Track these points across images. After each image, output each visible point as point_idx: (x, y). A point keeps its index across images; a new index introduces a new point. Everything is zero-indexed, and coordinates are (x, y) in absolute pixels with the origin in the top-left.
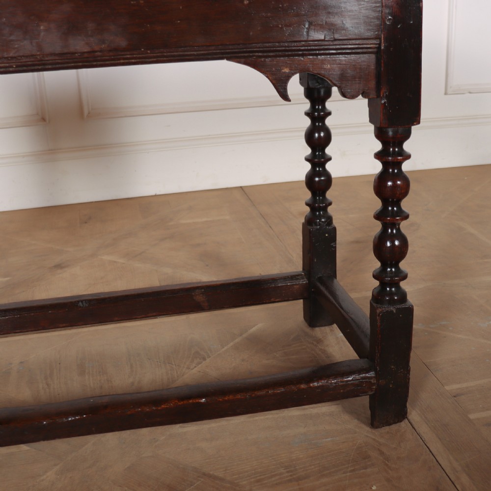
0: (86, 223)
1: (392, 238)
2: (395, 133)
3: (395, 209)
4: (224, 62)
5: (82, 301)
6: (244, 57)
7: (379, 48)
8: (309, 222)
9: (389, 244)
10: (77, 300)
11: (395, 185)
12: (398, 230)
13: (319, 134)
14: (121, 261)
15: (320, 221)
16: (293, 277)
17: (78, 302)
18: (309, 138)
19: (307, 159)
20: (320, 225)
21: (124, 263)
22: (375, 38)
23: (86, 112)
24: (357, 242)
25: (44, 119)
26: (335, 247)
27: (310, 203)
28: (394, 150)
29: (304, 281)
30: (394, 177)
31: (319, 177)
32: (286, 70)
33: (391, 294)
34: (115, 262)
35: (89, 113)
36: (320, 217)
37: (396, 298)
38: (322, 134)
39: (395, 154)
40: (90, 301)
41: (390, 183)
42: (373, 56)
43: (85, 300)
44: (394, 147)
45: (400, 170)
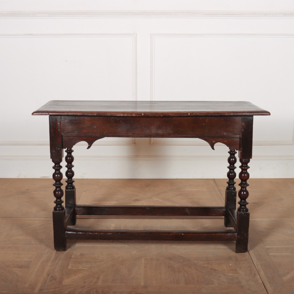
0: (147, 186)
2: (245, 161)
4: (197, 139)
5: (148, 207)
6: (202, 138)
7: (240, 137)
8: (228, 189)
9: (242, 193)
11: (244, 176)
12: (246, 189)
15: (231, 189)
16: (220, 208)
17: (146, 207)
19: (228, 168)
20: (231, 190)
22: (239, 135)
23: (152, 142)
25: (135, 143)
26: (236, 199)
27: (228, 182)
28: (245, 166)
29: (224, 210)
30: (245, 173)
31: (232, 174)
32: (214, 142)
33: (243, 208)
35: (153, 142)
36: (231, 187)
37: (244, 210)
38: (233, 159)
39: (245, 167)
41: (243, 175)
42: (239, 139)
43: (149, 207)
44: (245, 165)
45: (246, 171)
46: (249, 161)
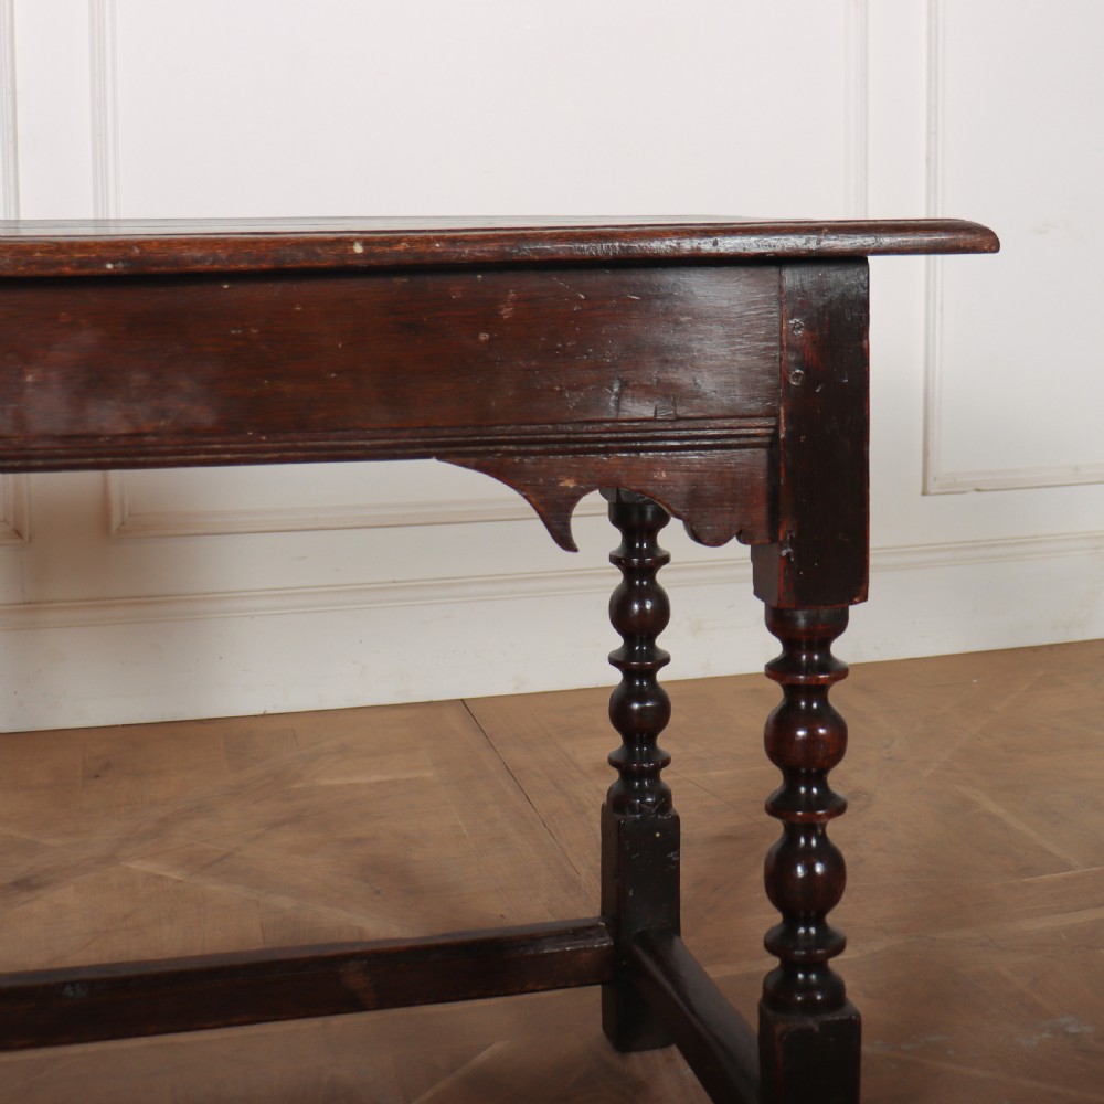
0: (97, 776)
1: (808, 857)
2: (811, 620)
3: (815, 790)
5: (73, 984)
6: (477, 454)
7: (775, 435)
8: (617, 803)
10: (62, 979)
11: (812, 737)
12: (823, 839)
13: (642, 605)
14: (174, 875)
15: (643, 801)
16: (580, 931)
17: (64, 984)
18: (620, 614)
20: (641, 811)
21: (180, 881)
22: (768, 416)
23: (116, 520)
24: (728, 838)
25: (18, 533)
26: (677, 863)
27: (620, 759)
28: (810, 658)
29: (605, 942)
30: (811, 719)
31: (641, 701)
32: (570, 484)
33: (807, 988)
34: (160, 877)
35: (123, 524)
36: (642, 793)
37: (819, 997)
38: (648, 606)
39: (811, 668)
40: (91, 983)
41: (801, 733)
42: (762, 453)
43: (82, 982)
44: (810, 651)
45: (824, 702)
46: (839, 624)
